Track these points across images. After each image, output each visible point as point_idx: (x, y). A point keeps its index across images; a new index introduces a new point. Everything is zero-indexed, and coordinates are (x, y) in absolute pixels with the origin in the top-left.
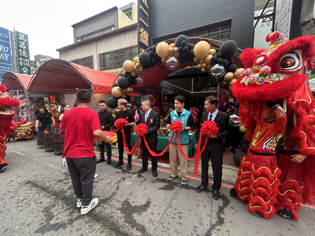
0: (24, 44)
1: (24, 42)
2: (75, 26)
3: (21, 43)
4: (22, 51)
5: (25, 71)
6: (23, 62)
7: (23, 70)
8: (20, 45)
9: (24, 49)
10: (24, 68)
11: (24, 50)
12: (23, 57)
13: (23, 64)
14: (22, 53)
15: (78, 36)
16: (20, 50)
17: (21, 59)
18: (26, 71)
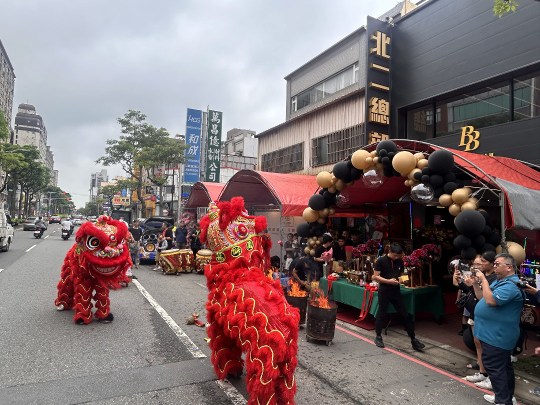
0: (216, 126)
1: (217, 124)
2: (289, 78)
3: (213, 126)
4: (213, 138)
5: (213, 168)
6: (212, 154)
7: (211, 168)
8: (212, 129)
9: (216, 135)
10: (213, 164)
11: (216, 137)
12: (213, 147)
13: (213, 157)
14: (213, 141)
15: (292, 96)
16: (212, 137)
17: (210, 151)
18: (215, 168)
